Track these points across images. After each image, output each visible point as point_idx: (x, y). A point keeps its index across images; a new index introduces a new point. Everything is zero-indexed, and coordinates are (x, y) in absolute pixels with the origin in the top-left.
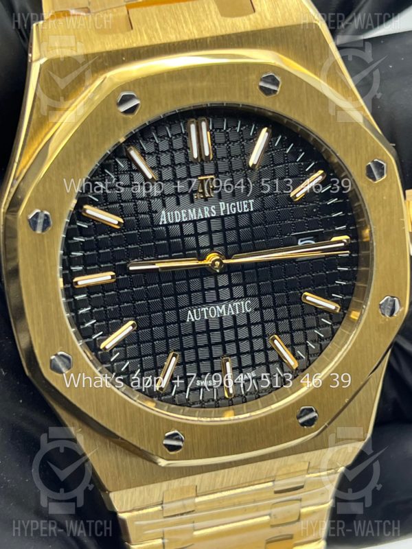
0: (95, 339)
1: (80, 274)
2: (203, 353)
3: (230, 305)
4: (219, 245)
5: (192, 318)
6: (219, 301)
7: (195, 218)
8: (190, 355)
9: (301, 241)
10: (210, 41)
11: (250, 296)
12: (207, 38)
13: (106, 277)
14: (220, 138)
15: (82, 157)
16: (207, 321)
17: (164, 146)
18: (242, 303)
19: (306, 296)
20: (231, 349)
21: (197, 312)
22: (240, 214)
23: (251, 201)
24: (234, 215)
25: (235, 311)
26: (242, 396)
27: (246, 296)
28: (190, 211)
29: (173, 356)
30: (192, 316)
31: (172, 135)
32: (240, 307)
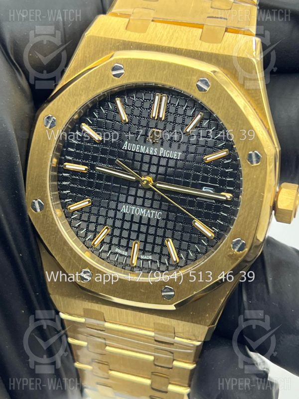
0: (67, 202)
1: (69, 161)
2: (125, 234)
3: (149, 211)
4: (153, 173)
5: (124, 210)
6: (143, 206)
7: (144, 152)
8: (117, 232)
9: (205, 189)
10: (185, 52)
11: (162, 210)
12: (183, 49)
13: (82, 168)
14: (172, 110)
15: (83, 93)
16: (133, 215)
17: (138, 104)
18: (157, 212)
19: (195, 222)
20: (142, 237)
21: (128, 208)
22: (171, 158)
23: (180, 153)
24: (167, 158)
25: (151, 215)
26: (140, 268)
27: (160, 209)
28: (142, 146)
29: (107, 228)
30: (124, 209)
31: (145, 99)
32: (154, 214)
